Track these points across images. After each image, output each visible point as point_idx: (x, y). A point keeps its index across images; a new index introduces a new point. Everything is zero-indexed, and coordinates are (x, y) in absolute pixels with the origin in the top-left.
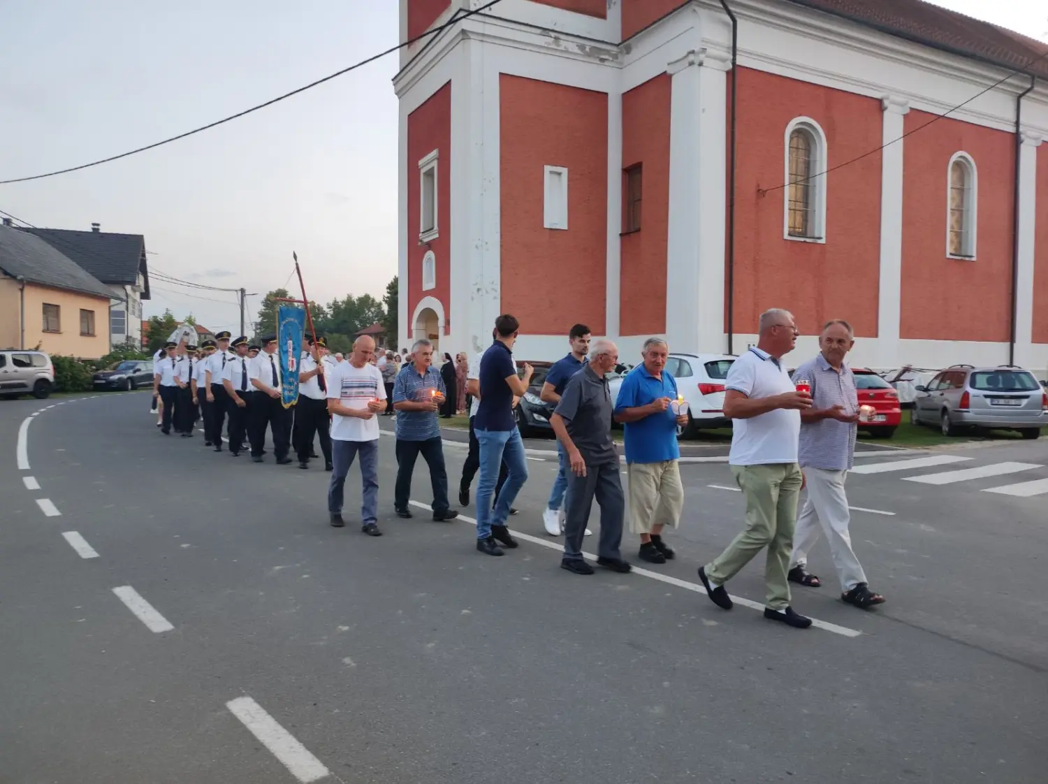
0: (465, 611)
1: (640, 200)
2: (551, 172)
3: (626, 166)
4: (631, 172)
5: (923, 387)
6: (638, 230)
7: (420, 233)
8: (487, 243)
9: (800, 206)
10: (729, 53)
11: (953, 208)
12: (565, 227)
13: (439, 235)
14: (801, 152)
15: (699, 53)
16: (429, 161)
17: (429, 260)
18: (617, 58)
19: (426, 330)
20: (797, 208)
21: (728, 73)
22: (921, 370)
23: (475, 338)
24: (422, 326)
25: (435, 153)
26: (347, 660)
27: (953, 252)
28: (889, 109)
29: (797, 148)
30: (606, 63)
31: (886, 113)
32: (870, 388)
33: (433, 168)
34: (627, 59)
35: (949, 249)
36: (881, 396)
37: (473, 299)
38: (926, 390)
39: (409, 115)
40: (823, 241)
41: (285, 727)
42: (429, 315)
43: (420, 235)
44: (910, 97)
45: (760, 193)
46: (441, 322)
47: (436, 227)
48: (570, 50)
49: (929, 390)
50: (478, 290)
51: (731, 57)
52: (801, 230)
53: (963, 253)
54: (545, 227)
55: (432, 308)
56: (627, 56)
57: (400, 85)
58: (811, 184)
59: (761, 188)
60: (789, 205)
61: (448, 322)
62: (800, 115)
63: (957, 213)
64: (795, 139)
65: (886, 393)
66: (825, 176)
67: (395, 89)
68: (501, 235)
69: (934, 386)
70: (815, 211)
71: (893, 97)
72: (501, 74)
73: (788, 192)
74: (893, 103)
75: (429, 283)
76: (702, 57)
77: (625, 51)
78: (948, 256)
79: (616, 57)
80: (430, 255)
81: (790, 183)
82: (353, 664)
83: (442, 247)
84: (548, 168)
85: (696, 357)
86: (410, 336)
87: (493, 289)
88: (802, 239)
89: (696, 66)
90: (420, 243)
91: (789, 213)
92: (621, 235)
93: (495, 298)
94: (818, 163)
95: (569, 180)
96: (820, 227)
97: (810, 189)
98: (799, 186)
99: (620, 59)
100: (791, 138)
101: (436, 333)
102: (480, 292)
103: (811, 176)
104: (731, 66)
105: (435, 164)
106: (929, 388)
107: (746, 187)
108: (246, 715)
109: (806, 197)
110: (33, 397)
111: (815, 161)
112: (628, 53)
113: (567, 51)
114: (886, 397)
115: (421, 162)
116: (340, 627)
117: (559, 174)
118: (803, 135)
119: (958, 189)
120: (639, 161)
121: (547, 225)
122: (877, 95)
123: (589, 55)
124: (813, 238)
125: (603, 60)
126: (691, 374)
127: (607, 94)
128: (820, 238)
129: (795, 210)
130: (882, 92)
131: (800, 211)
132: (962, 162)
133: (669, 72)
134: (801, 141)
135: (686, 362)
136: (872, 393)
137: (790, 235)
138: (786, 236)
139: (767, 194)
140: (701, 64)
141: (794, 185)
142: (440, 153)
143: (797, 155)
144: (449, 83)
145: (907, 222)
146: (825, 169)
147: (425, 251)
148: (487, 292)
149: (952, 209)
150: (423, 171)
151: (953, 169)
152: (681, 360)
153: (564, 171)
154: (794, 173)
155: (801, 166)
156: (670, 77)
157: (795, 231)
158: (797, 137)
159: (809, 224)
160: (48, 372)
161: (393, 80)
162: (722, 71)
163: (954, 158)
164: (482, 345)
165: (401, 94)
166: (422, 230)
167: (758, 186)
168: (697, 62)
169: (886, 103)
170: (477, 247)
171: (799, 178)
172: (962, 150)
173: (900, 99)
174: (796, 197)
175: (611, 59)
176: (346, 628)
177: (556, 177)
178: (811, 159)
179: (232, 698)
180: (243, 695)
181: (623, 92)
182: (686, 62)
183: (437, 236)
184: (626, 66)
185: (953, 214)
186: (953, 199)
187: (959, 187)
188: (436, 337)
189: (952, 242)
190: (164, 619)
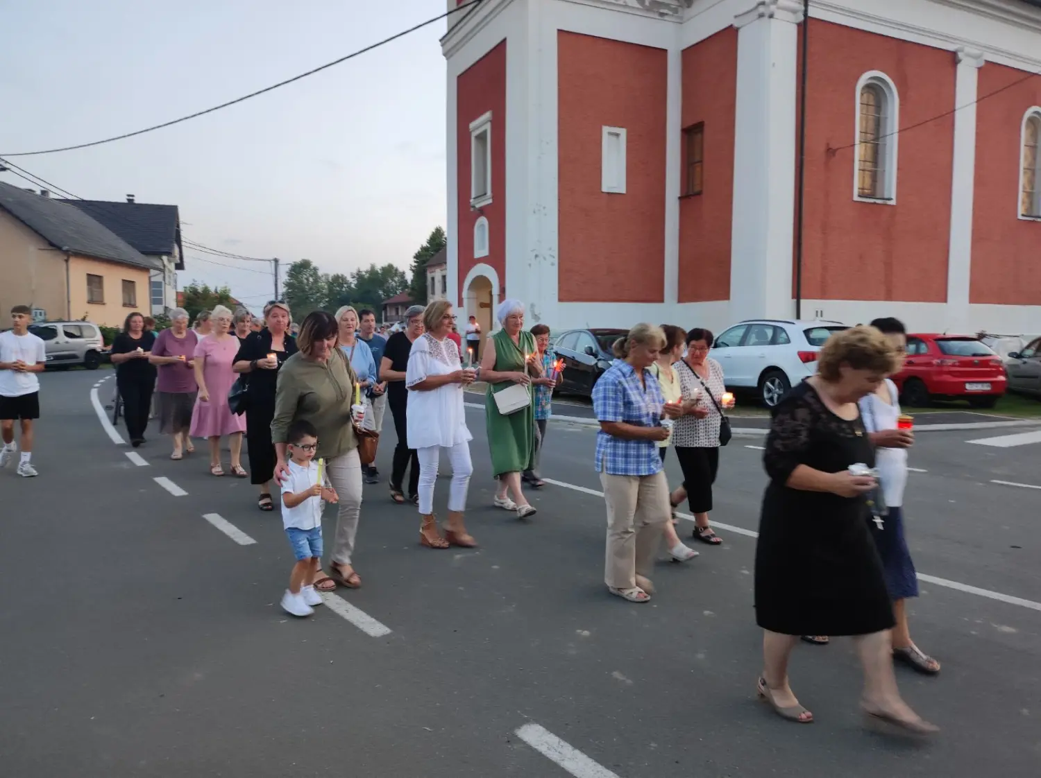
0: (707, 613)
1: (701, 162)
2: (610, 134)
3: (685, 127)
4: (691, 132)
5: (1016, 353)
6: (700, 193)
7: (470, 198)
8: (544, 208)
9: (869, 166)
10: (799, 3)
11: (1026, 166)
12: (623, 191)
13: (493, 200)
14: (872, 109)
15: (768, 5)
16: (482, 124)
17: (482, 227)
18: (677, 12)
19: (477, 298)
20: (866, 168)
21: (799, 25)
22: (997, 337)
23: (532, 306)
24: (473, 294)
25: (487, 115)
26: (616, 674)
27: (1025, 213)
28: (962, 62)
29: (867, 105)
30: (666, 18)
31: (960, 67)
32: (974, 355)
33: (485, 132)
34: (688, 12)
35: (1021, 210)
36: (985, 363)
37: (530, 265)
38: (1018, 356)
39: (459, 77)
40: (893, 202)
41: (608, 767)
42: (481, 283)
43: (472, 201)
44: (984, 49)
45: (830, 152)
46: (496, 290)
47: (489, 193)
48: (630, 5)
49: (1023, 357)
50: (536, 256)
51: (803, 8)
52: (869, 191)
53: (1035, 213)
54: (603, 191)
55: (485, 274)
56: (690, 9)
57: (449, 45)
58: (880, 142)
59: (830, 147)
60: (860, 165)
61: (503, 290)
62: (873, 69)
63: (1029, 173)
64: (865, 95)
65: (990, 360)
66: (896, 137)
67: (443, 48)
68: (559, 200)
69: (1030, 352)
70: (884, 171)
71: (968, 49)
72: (560, 31)
73: (859, 151)
74: (968, 55)
75: (481, 249)
76: (773, 8)
77: (686, 5)
78: (1020, 217)
79: (675, 11)
80: (483, 221)
81: (861, 142)
82: (629, 682)
83: (496, 213)
84: (606, 130)
85: (793, 323)
86: (460, 304)
87: (551, 256)
88: (872, 201)
89: (766, 19)
90: (472, 210)
91: (859, 173)
92: (680, 198)
93: (553, 264)
94: (889, 122)
95: (629, 141)
96: (890, 188)
97: (880, 148)
98: (869, 145)
99: (679, 14)
100: (862, 94)
101: (487, 301)
102: (537, 258)
103: (881, 135)
104: (801, 18)
105: (488, 127)
106: (1022, 354)
107: (816, 146)
108: (549, 749)
109: (876, 157)
110: (84, 368)
111: (886, 118)
112: (689, 6)
113: (626, 6)
114: (991, 364)
115: (472, 125)
116: (579, 631)
117: (617, 135)
118: (874, 89)
119: (1031, 146)
120: (700, 121)
121: (605, 189)
122: (951, 47)
123: (648, 10)
124: (883, 199)
125: (662, 15)
126: (788, 341)
127: (665, 51)
128: (891, 199)
129: (863, 170)
130: (957, 43)
131: (868, 171)
132: (1035, 117)
133: (736, 25)
134: (871, 97)
135: (781, 328)
136: (976, 359)
137: (859, 196)
138: (856, 198)
139: (837, 154)
140: (771, 16)
141: (863, 144)
142: (494, 115)
143: (867, 111)
144: (504, 41)
145: (979, 182)
146: (896, 129)
147: (477, 218)
148: (545, 258)
149: (1025, 169)
150: (474, 134)
151: (1027, 127)
152: (775, 328)
153: (623, 132)
154: (863, 131)
155: (871, 124)
156: (737, 30)
157: (863, 193)
158: (868, 92)
159: (878, 185)
160: (98, 343)
161: (440, 40)
162: (793, 23)
163: (1029, 113)
164: (540, 313)
165: (450, 53)
166: (473, 196)
167: (828, 144)
168: (767, 15)
169: (960, 55)
170: (534, 212)
171: (870, 137)
172: (1035, 104)
173: (975, 51)
174: (865, 156)
175: (670, 13)
176: (586, 633)
177: (614, 138)
178: (882, 116)
179: (519, 726)
180: (527, 721)
181: (685, 47)
182: (755, 14)
183: (490, 201)
184: (688, 20)
185: (1025, 173)
186: (1026, 157)
187: (1032, 143)
188: (489, 305)
189: (1023, 203)
190: (373, 620)
